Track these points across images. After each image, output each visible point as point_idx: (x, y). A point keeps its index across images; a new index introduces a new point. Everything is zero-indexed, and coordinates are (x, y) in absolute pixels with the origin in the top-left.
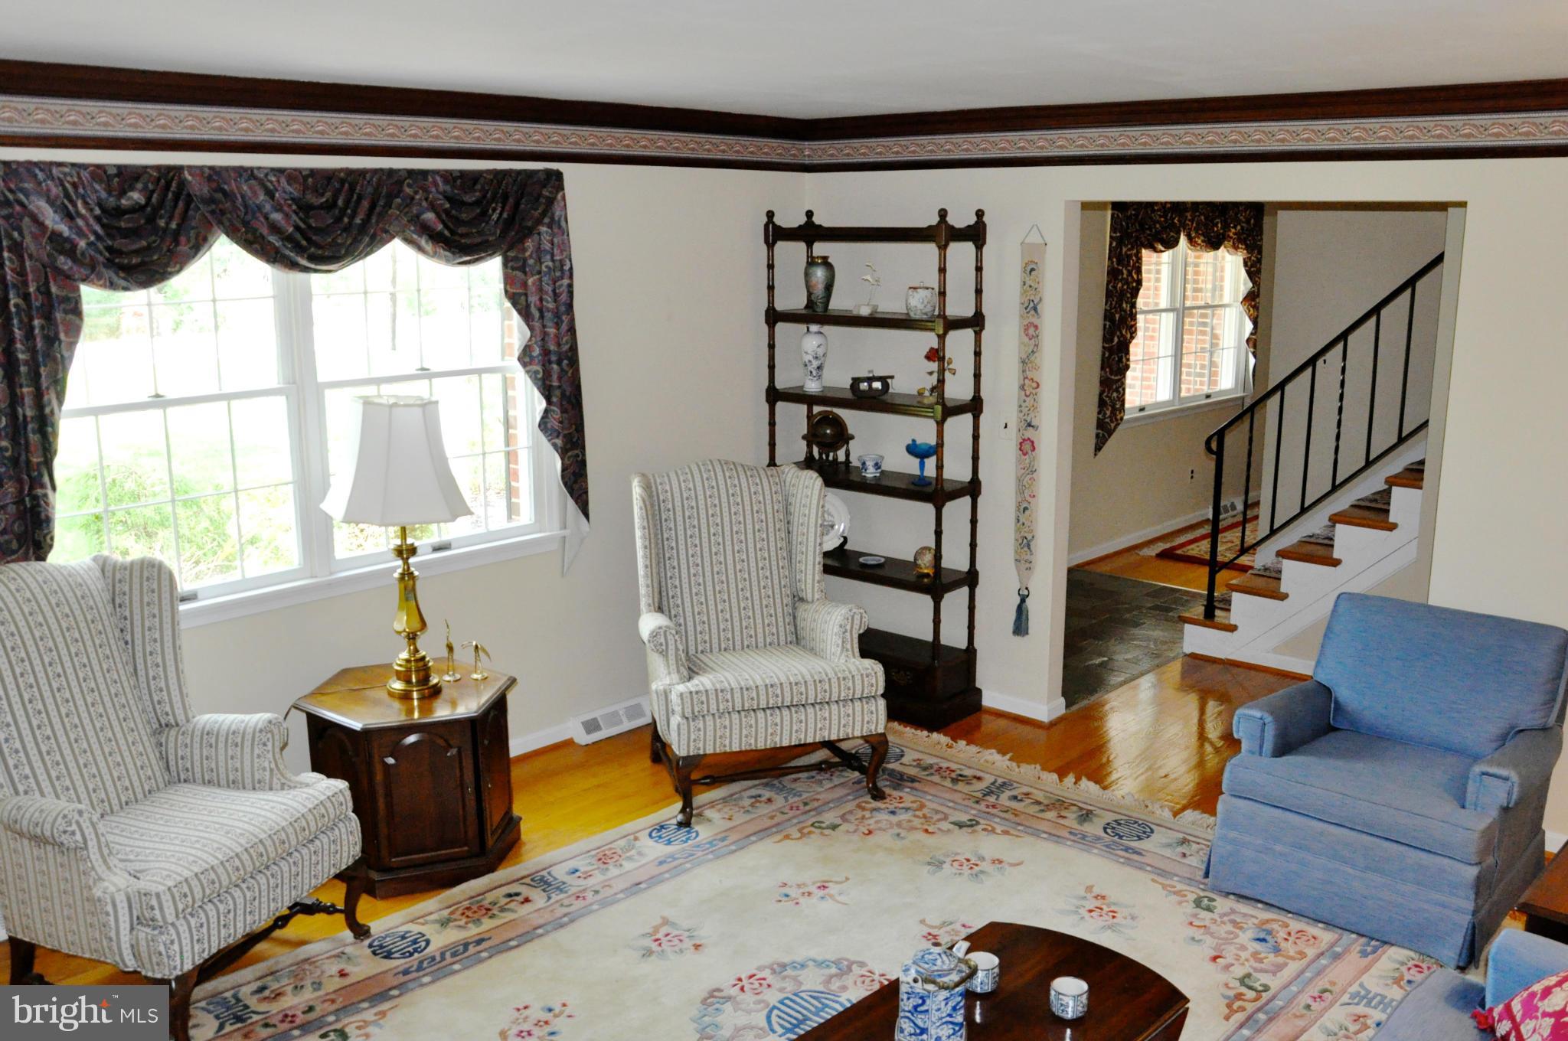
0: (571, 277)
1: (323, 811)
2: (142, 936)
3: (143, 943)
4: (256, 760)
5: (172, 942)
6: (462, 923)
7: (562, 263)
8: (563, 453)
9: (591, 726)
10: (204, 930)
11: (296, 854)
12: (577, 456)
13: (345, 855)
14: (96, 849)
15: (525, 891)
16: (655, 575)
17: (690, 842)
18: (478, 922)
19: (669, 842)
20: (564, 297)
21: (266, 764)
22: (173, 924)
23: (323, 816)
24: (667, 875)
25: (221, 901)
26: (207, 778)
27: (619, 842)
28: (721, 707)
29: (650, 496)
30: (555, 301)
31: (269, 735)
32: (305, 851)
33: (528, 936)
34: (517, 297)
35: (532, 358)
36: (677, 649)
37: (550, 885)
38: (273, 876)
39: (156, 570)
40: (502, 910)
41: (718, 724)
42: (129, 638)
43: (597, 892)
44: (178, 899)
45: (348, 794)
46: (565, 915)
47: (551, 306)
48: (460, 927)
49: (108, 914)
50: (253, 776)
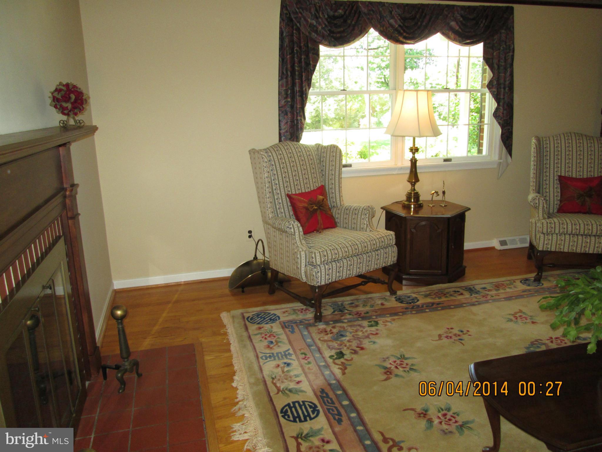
0: (513, 52)
1: (383, 240)
2: (308, 268)
3: (308, 271)
4: (362, 220)
5: (318, 272)
6: (433, 297)
7: (510, 46)
8: (503, 127)
9: (503, 243)
10: (331, 271)
11: (370, 253)
12: (509, 129)
13: (390, 259)
14: (298, 236)
15: (461, 291)
16: (538, 178)
17: (539, 287)
18: (440, 298)
19: (529, 285)
20: (509, 61)
21: (365, 222)
22: (319, 265)
23: (383, 242)
24: (525, 296)
25: (338, 262)
26: (344, 226)
27: (506, 282)
28: (561, 231)
29: (540, 144)
30: (505, 62)
31: (368, 212)
32: (373, 253)
33: (460, 306)
34: (488, 59)
35: (493, 86)
36: (543, 206)
37: (473, 291)
38: (359, 258)
39: (335, 149)
40: (451, 295)
41: (559, 239)
42: (324, 173)
43: (492, 296)
44: (322, 256)
45: (394, 236)
46: (477, 302)
47: (503, 64)
48: (432, 298)
49: (298, 258)
50: (360, 226)
